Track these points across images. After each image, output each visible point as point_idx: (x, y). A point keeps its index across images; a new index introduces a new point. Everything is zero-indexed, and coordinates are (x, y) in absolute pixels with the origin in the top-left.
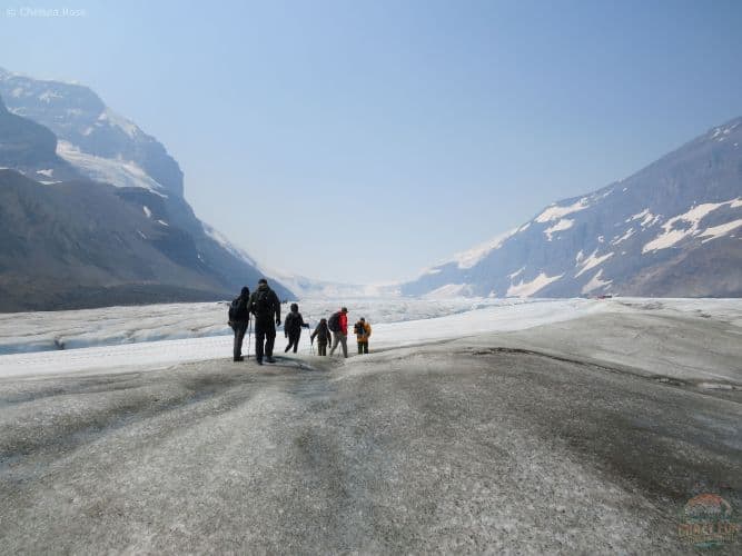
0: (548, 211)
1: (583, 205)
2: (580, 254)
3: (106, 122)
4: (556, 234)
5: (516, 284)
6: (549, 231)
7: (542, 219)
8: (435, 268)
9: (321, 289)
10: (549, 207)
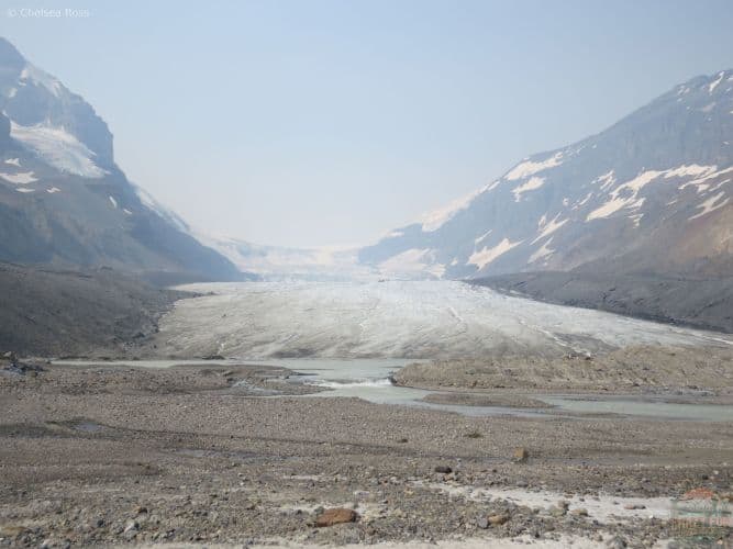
0: (520, 166)
1: (557, 161)
2: (544, 218)
3: (29, 81)
4: (524, 194)
5: (479, 251)
6: (518, 191)
7: (512, 176)
8: (398, 230)
9: (263, 254)
10: (523, 162)
